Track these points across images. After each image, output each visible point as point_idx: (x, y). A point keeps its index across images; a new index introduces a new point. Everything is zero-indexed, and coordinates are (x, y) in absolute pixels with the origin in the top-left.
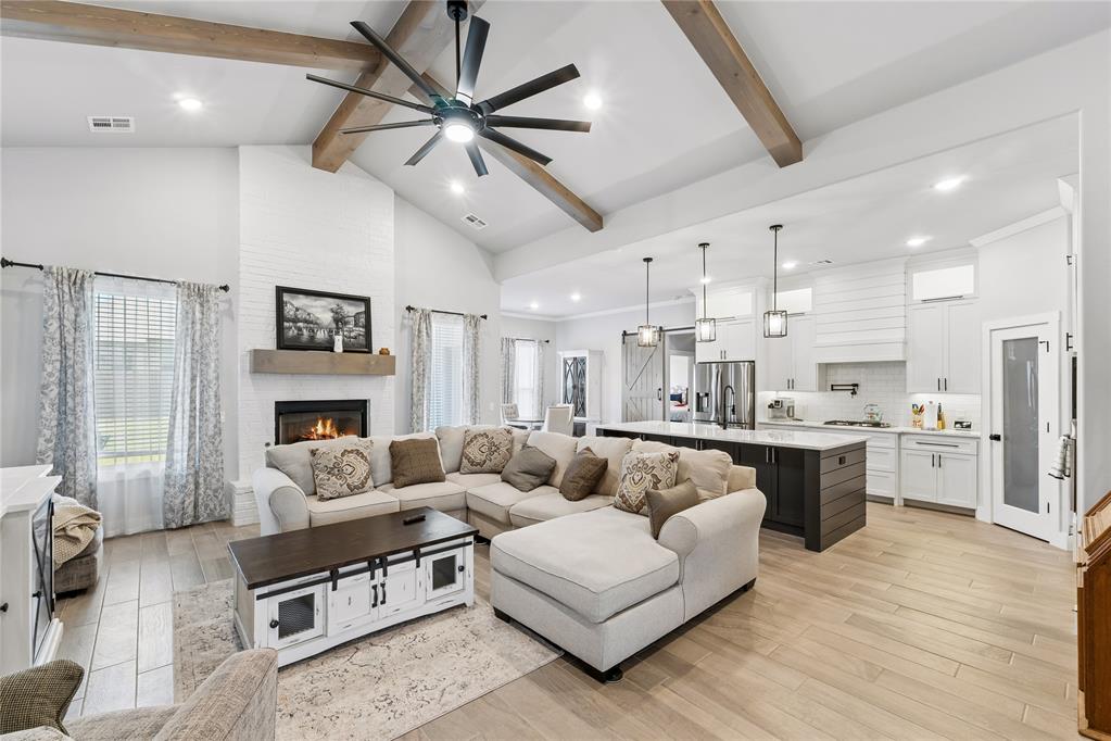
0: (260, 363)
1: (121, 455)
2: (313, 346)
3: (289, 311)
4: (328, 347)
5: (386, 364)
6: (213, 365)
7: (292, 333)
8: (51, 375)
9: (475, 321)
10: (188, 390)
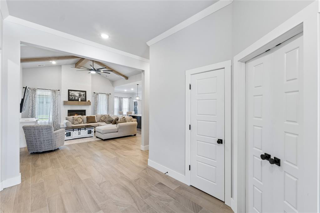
0: (65, 103)
1: (41, 119)
2: (75, 100)
3: (70, 94)
4: (78, 100)
5: (89, 103)
6: (57, 104)
7: (71, 98)
8: (30, 105)
9: (108, 95)
10: (52, 108)
